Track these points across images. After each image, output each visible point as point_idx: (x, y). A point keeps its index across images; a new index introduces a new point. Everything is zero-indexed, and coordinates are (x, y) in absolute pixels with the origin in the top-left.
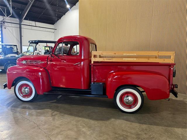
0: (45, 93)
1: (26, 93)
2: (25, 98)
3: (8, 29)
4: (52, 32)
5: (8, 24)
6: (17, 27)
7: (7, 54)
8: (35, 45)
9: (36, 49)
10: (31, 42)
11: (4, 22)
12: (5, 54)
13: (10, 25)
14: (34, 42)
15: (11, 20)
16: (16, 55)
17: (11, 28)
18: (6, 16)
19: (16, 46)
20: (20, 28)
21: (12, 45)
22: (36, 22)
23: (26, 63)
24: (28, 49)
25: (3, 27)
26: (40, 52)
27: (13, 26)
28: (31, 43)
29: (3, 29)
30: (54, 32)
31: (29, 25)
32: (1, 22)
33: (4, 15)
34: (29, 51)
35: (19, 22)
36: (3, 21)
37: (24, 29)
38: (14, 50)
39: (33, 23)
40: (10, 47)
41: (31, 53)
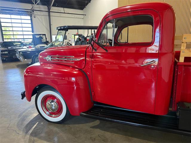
0: (82, 113)
1: (52, 109)
2: (52, 117)
3: (37, 18)
4: (81, 18)
5: (37, 13)
6: (46, 16)
7: (37, 45)
8: (64, 31)
9: (65, 38)
10: (59, 28)
11: (33, 11)
12: (35, 45)
13: (39, 13)
14: (62, 28)
15: (40, 8)
16: (46, 45)
17: (40, 16)
18: (34, 3)
19: (45, 35)
20: (49, 16)
21: (41, 35)
22: (64, 8)
23: (51, 60)
24: (56, 38)
25: (33, 16)
26: (70, 41)
27: (42, 14)
28: (59, 30)
29: (33, 18)
30: (83, 19)
31: (57, 12)
32: (30, 11)
33: (32, 3)
34: (57, 40)
35: (47, 9)
36: (32, 9)
37: (53, 17)
38: (43, 40)
39: (61, 9)
40: (40, 37)
41: (61, 43)
